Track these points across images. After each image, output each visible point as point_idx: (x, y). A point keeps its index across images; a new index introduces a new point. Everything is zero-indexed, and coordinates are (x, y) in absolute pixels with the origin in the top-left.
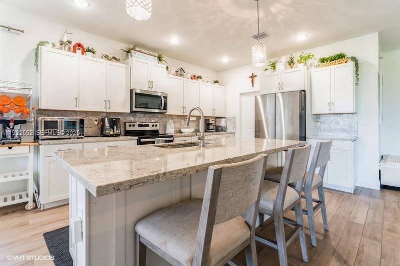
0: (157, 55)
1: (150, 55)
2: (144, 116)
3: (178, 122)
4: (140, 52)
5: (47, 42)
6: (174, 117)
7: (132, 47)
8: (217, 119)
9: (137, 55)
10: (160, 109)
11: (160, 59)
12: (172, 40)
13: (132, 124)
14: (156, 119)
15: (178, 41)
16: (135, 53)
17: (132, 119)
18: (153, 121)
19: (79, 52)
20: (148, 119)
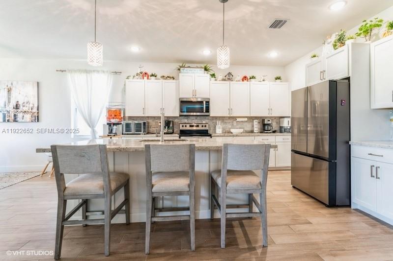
0: (203, 67)
1: (198, 68)
2: (196, 119)
3: (229, 123)
4: (189, 67)
5: (130, 76)
6: (225, 118)
7: (181, 65)
8: (281, 119)
9: (185, 71)
10: (203, 112)
11: (206, 69)
12: (204, 52)
13: (184, 125)
14: (207, 121)
15: (209, 52)
16: (183, 70)
17: (186, 121)
18: (204, 122)
19: (145, 78)
20: (199, 121)
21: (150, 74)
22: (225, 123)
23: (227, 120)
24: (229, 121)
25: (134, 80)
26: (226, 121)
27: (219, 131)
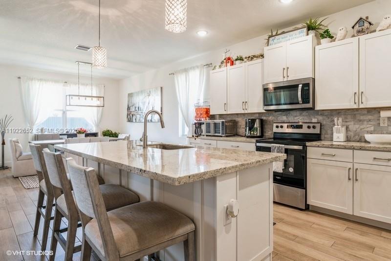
0: (306, 25)
4: (284, 33)
5: (216, 66)
6: (360, 112)
7: (270, 33)
9: (276, 41)
11: (310, 28)
13: (280, 125)
16: (273, 40)
17: (284, 118)
18: (314, 120)
19: (229, 64)
20: (305, 117)
21: (235, 58)
22: (360, 121)
23: (364, 115)
24: (370, 117)
25: (221, 69)
26: (362, 118)
27: (339, 136)
